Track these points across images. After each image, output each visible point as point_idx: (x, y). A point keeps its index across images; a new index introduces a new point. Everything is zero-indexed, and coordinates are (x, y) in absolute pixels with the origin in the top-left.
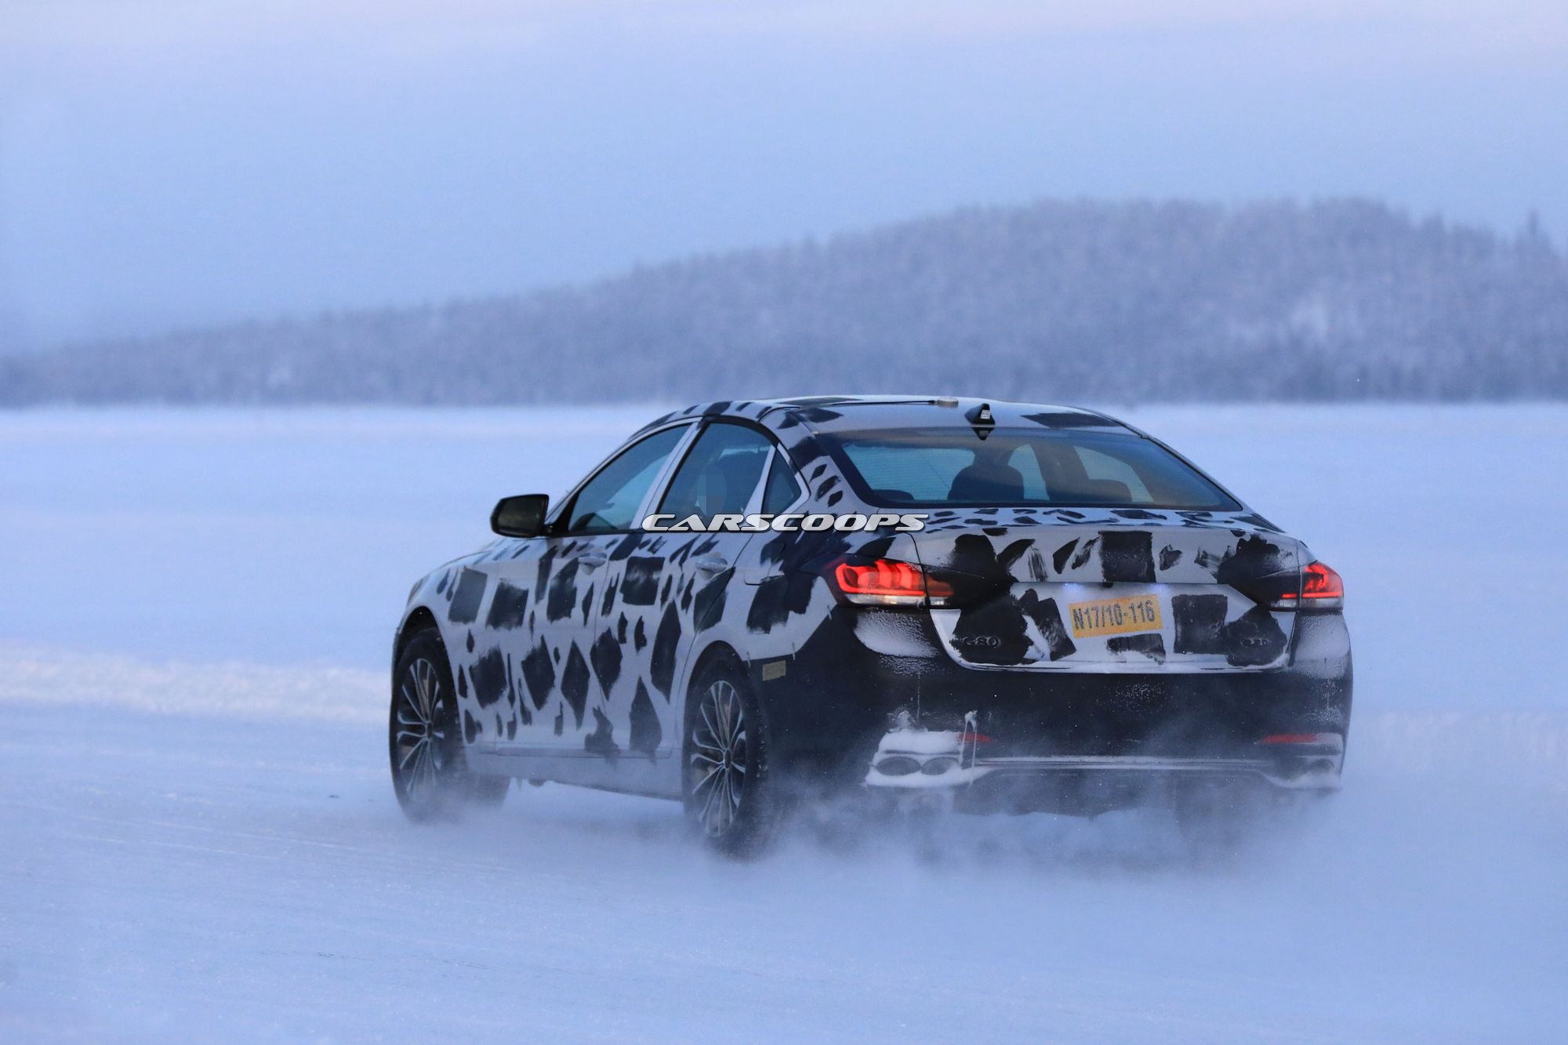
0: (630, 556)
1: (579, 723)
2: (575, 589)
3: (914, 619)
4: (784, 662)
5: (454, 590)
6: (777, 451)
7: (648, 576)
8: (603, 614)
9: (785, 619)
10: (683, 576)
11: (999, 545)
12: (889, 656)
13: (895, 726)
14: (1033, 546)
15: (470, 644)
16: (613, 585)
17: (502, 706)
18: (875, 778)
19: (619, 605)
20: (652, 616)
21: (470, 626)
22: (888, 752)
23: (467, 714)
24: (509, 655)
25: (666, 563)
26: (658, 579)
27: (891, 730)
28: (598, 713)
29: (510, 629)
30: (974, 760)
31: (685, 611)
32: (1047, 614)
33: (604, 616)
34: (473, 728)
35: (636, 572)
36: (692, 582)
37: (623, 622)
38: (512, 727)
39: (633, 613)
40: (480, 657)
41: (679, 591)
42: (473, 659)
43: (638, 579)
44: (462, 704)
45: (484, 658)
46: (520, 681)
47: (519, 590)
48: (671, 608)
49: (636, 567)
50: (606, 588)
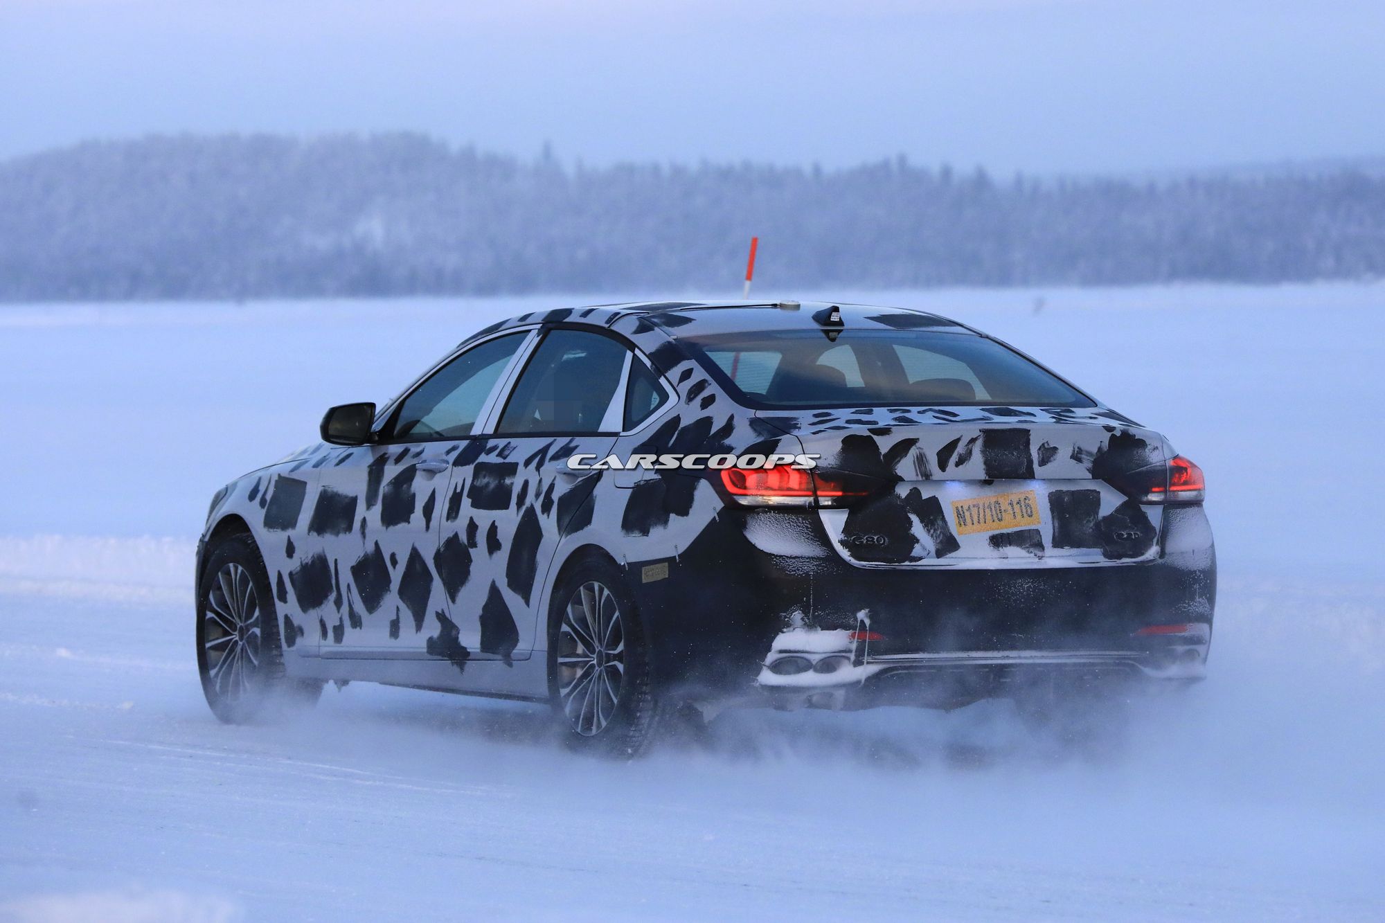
0: (477, 462)
1: (419, 627)
2: (414, 495)
3: (803, 519)
4: (666, 564)
5: (268, 497)
6: (635, 355)
7: (500, 482)
8: (447, 519)
9: (665, 522)
10: (540, 481)
11: (884, 444)
12: (781, 556)
13: (788, 625)
14: (918, 445)
15: (290, 550)
16: (458, 490)
17: (328, 610)
18: (767, 677)
19: (467, 510)
20: (508, 521)
21: (290, 532)
22: (781, 652)
23: (287, 619)
24: (336, 560)
25: (521, 468)
26: (512, 484)
27: (785, 630)
28: (441, 617)
29: (337, 534)
30: (866, 659)
31: (546, 515)
32: (931, 511)
33: (449, 521)
34: (294, 632)
35: (484, 478)
36: (552, 487)
37: (472, 527)
38: (339, 632)
39: (484, 518)
40: (301, 562)
41: (537, 495)
42: (294, 565)
43: (487, 484)
44: (281, 609)
45: (307, 564)
46: (349, 586)
47: (346, 497)
48: (531, 510)
49: (484, 473)
50: (450, 493)
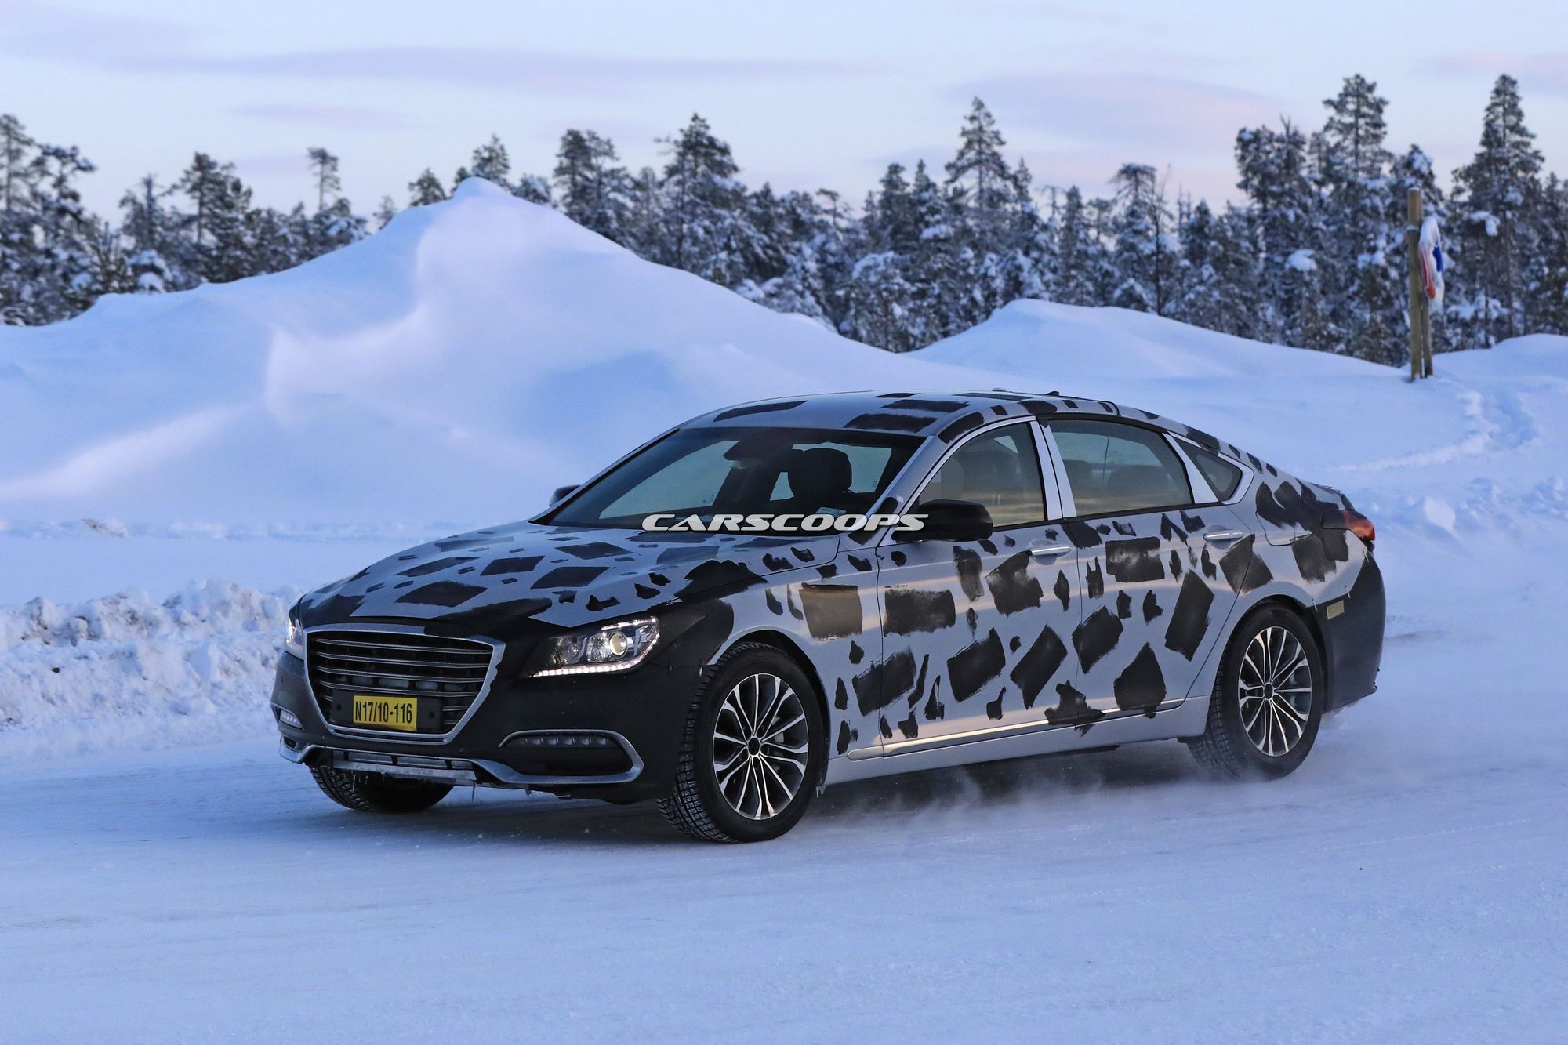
1: (1030, 703)
2: (1035, 581)
4: (1342, 602)
5: (799, 604)
7: (1142, 556)
8: (1091, 595)
9: (1334, 568)
10: (1190, 549)
15: (856, 655)
16: (1093, 568)
17: (897, 710)
19: (1112, 586)
20: (1169, 588)
21: (853, 637)
23: (844, 725)
24: (926, 658)
25: (1163, 541)
26: (1158, 556)
28: (1066, 691)
29: (932, 630)
31: (1211, 577)
33: (1094, 598)
34: (852, 736)
35: (1121, 554)
36: (1205, 554)
37: (1124, 600)
38: (910, 728)
39: (1137, 589)
40: (872, 666)
41: (1194, 562)
42: (863, 668)
43: (1128, 560)
44: (836, 717)
45: (881, 666)
46: (938, 680)
47: (931, 593)
48: (1192, 578)
49: (1120, 550)
50: (1084, 573)
